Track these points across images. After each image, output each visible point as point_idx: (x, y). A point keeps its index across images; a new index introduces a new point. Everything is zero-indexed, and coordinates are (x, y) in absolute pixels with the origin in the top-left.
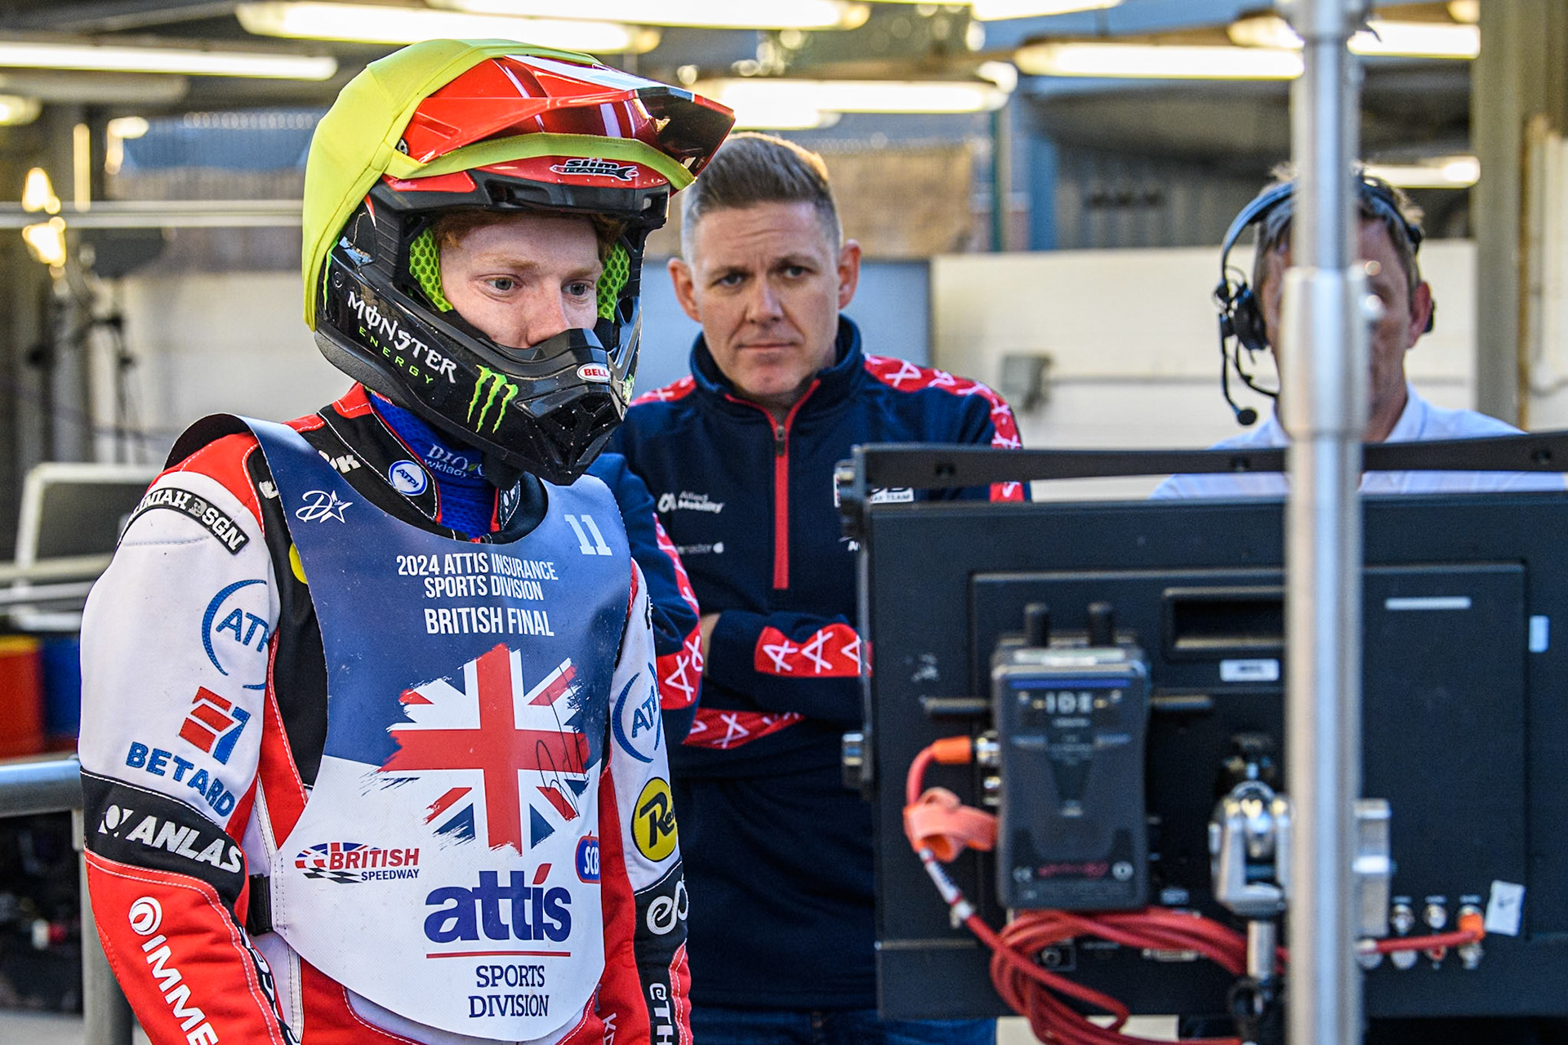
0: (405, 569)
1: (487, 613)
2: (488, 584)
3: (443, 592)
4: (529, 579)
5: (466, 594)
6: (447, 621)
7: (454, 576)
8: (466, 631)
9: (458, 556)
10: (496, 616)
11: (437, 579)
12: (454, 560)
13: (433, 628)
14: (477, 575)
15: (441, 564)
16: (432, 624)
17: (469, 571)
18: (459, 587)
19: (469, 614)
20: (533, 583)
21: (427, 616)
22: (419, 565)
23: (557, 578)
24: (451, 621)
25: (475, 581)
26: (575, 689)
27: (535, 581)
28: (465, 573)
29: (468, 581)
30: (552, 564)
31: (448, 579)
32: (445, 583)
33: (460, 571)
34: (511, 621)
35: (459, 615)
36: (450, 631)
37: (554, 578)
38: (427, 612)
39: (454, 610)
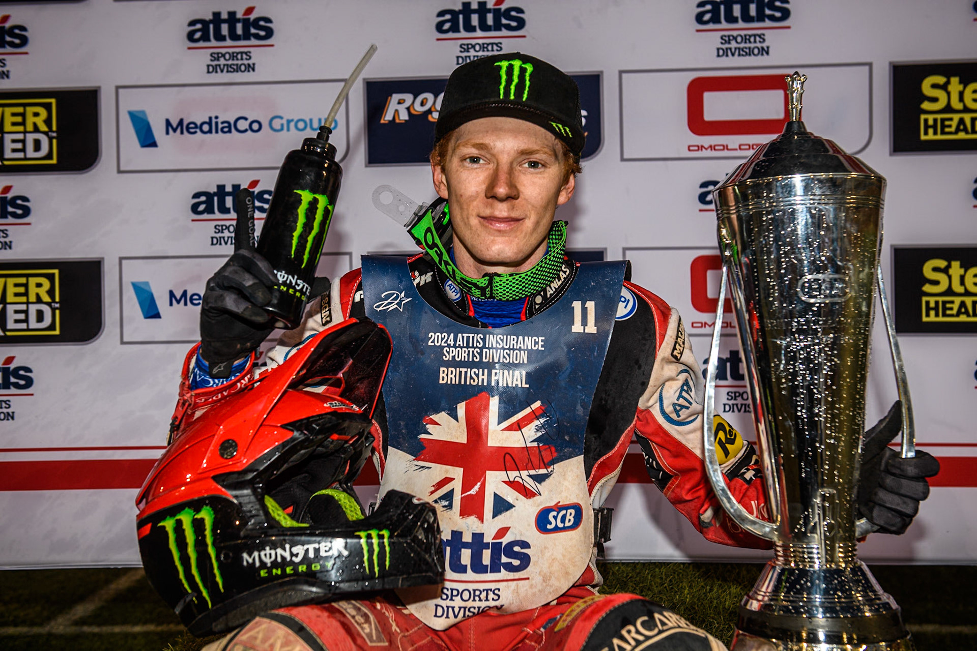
0: (433, 342)
1: (477, 372)
2: (481, 354)
3: (454, 357)
4: (520, 349)
5: (466, 360)
6: (453, 376)
7: (461, 348)
8: (463, 383)
9: (465, 335)
10: (483, 375)
11: (451, 349)
12: (463, 337)
13: (443, 380)
14: (475, 348)
15: (455, 340)
16: (443, 377)
17: (471, 345)
18: (463, 355)
19: (466, 372)
20: (522, 352)
21: (441, 372)
22: (442, 339)
23: (543, 349)
24: (455, 376)
25: (473, 351)
26: (542, 420)
27: (524, 350)
28: (468, 347)
29: (469, 351)
30: (543, 338)
31: (458, 349)
32: (455, 352)
33: (465, 345)
34: (494, 378)
35: (461, 372)
36: (453, 382)
37: (540, 348)
38: (442, 369)
39: (458, 369)
